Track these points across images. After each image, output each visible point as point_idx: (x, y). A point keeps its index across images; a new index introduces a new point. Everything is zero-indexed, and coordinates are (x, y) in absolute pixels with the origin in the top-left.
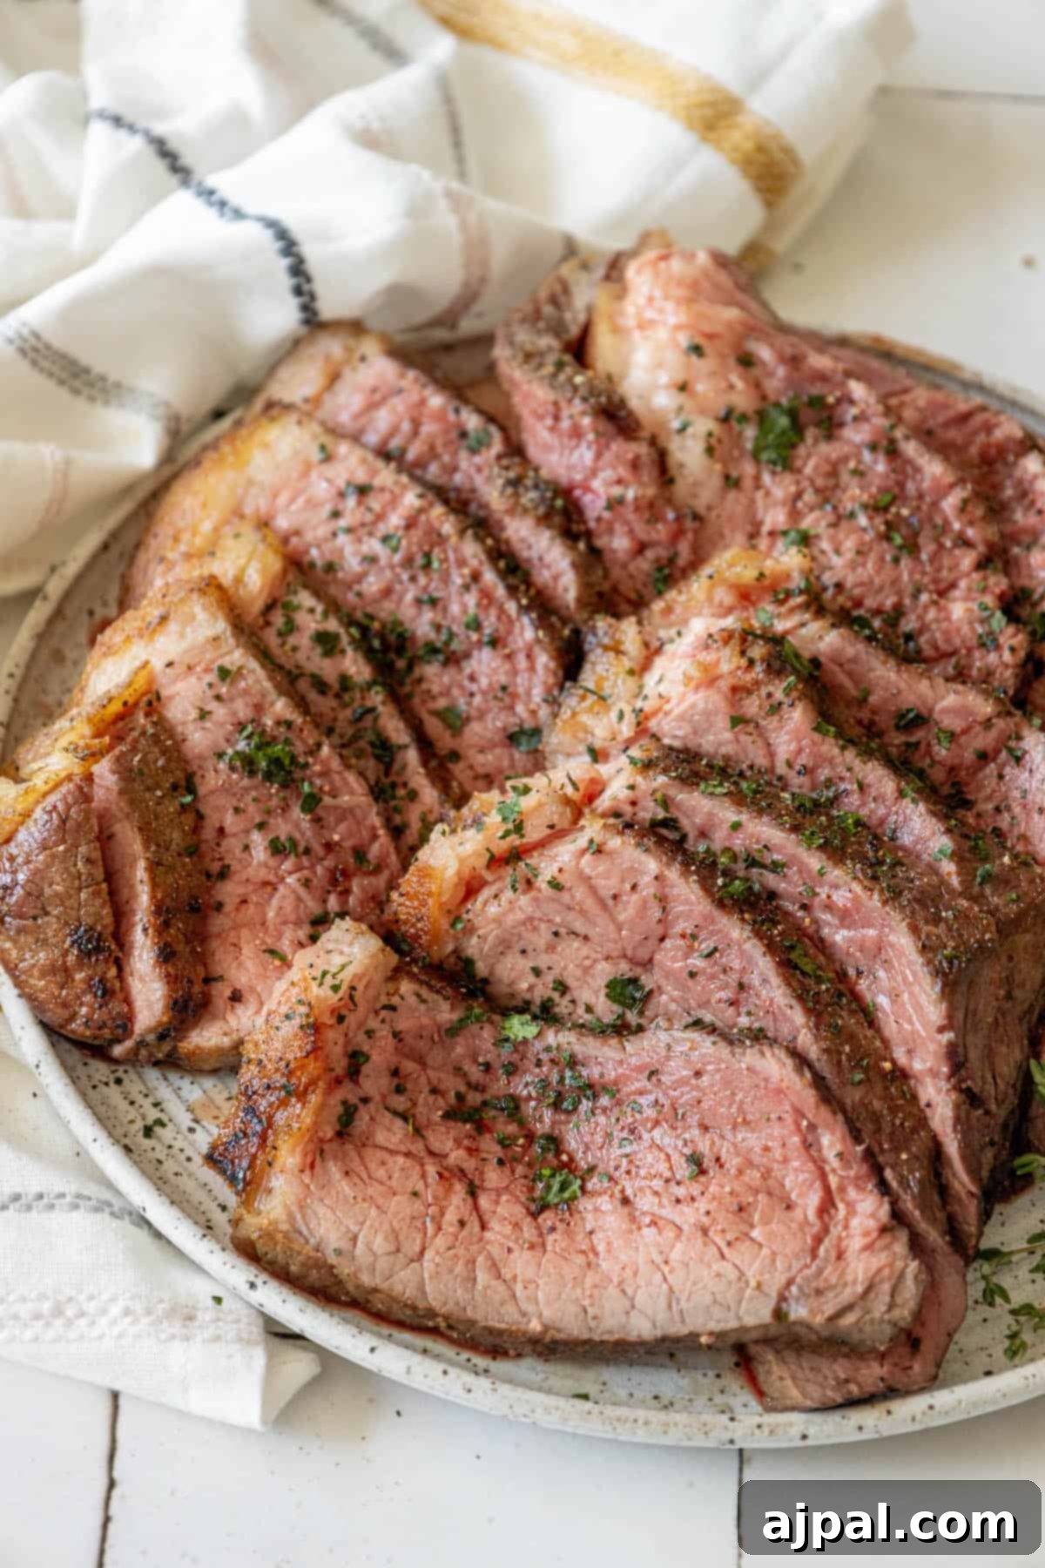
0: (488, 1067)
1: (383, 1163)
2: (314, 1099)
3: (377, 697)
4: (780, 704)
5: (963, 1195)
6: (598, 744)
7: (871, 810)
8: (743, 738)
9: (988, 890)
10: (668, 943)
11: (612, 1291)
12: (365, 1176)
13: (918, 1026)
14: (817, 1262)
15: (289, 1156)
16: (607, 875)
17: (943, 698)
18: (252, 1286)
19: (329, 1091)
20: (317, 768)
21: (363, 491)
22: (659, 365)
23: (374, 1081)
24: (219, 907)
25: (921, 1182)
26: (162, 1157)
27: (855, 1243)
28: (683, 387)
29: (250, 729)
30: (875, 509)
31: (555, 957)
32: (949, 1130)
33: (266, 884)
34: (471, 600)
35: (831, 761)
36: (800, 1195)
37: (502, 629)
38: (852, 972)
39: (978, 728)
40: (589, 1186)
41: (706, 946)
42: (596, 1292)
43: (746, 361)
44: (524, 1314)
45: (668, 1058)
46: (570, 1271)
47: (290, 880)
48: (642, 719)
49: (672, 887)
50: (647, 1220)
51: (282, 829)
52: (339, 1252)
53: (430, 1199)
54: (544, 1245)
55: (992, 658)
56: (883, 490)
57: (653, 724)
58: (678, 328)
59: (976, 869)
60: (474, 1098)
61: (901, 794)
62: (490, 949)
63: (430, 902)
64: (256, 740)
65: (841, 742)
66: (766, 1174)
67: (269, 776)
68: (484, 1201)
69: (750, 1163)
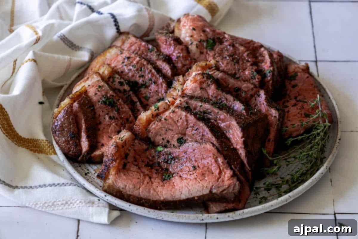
0: (154, 157)
1: (132, 173)
2: (118, 161)
3: (131, 93)
4: (210, 85)
5: (248, 171)
6: (175, 97)
7: (229, 104)
8: (203, 92)
9: (252, 116)
10: (188, 129)
11: (178, 191)
12: (128, 175)
13: (238, 138)
14: (218, 182)
15: (113, 172)
16: (175, 117)
17: (243, 85)
18: (106, 196)
19: (121, 160)
20: (119, 104)
21: (128, 58)
22: (187, 33)
23: (130, 159)
24: (99, 129)
25: (239, 168)
26: (89, 179)
27: (226, 179)
28: (192, 36)
29: (105, 96)
30: (230, 56)
31: (166, 135)
32: (245, 158)
33: (108, 125)
34: (150, 76)
35: (220, 95)
36: (215, 171)
37: (156, 80)
38: (225, 132)
39: (250, 90)
40: (174, 176)
41: (195, 129)
42: (174, 192)
43: (204, 31)
44: (160, 197)
45: (188, 148)
46: (169, 189)
47: (113, 124)
48: (183, 91)
49: (188, 117)
50: (184, 178)
51: (111, 115)
52: (123, 188)
53: (142, 179)
54: (164, 186)
55: (254, 81)
56: (232, 53)
57: (185, 92)
58: (190, 26)
59: (249, 112)
60: (151, 163)
61: (234, 100)
62: (154, 135)
63: (141, 125)
64: (106, 98)
65: (222, 91)
66: (208, 168)
67: (109, 105)
68: (152, 180)
69: (205, 166)
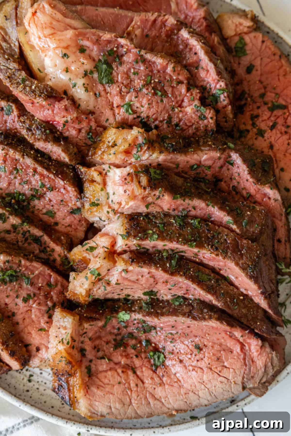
0: (119, 329)
1: (105, 377)
3: (26, 227)
4: (159, 196)
7: (200, 213)
8: (151, 208)
9: (248, 227)
10: (159, 284)
11: (191, 394)
12: (103, 385)
14: (247, 367)
16: (132, 276)
17: (203, 157)
18: (88, 430)
20: (23, 269)
23: (90, 354)
24: (18, 323)
26: (37, 386)
27: (255, 355)
28: (67, 70)
30: (147, 85)
31: (123, 292)
33: (27, 311)
35: (182, 205)
36: (233, 347)
38: (217, 269)
39: (217, 161)
40: (166, 356)
42: (187, 396)
43: (82, 50)
44: (169, 409)
46: (175, 390)
47: (34, 305)
48: (115, 211)
49: (154, 273)
50: (191, 368)
51: (24, 294)
52: (108, 414)
53: (124, 382)
54: (163, 382)
55: (206, 121)
56: (146, 76)
57: (119, 211)
58: (55, 49)
59: (242, 223)
60: (119, 338)
61: (208, 205)
62: (103, 295)
65: (183, 198)
66: (221, 345)
67: (11, 281)
68: (138, 373)
69: (215, 343)
